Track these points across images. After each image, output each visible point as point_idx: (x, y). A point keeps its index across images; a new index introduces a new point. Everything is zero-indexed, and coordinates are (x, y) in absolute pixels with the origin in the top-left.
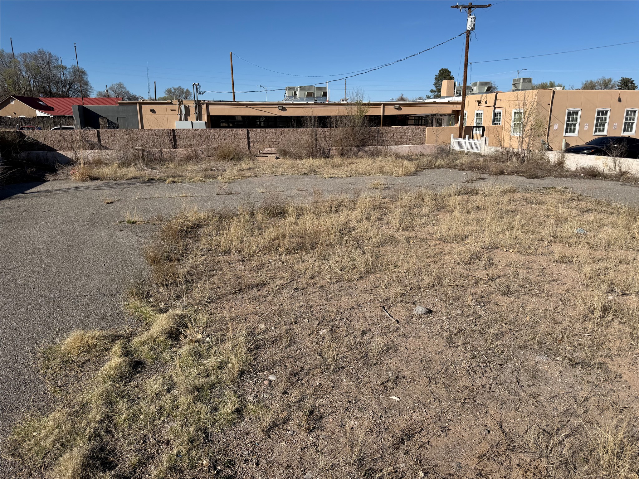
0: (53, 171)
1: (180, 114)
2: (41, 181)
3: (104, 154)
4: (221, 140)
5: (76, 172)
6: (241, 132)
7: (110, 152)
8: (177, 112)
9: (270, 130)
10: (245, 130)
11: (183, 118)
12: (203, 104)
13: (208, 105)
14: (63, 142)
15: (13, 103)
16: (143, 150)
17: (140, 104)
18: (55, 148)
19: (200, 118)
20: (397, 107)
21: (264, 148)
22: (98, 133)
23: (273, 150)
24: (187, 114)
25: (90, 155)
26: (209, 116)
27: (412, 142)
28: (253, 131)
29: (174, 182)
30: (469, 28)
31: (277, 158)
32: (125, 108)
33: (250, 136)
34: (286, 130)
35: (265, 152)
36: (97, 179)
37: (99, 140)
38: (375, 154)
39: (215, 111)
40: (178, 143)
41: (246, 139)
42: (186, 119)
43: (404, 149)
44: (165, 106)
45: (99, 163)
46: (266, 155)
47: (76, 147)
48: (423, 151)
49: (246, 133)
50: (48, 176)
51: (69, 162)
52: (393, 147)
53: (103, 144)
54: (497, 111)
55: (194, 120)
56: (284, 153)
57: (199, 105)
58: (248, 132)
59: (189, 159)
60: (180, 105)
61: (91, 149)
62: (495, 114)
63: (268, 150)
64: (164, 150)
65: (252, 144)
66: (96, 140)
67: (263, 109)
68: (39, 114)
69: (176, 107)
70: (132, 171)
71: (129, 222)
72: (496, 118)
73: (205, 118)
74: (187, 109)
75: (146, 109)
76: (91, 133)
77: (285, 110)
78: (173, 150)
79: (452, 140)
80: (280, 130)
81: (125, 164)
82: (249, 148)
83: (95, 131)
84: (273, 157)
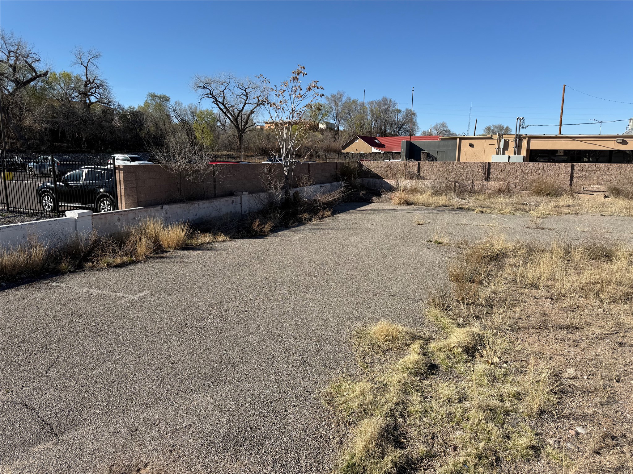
0: (378, 195)
1: (498, 149)
2: (368, 201)
3: (420, 183)
4: (539, 174)
5: (395, 197)
6: (565, 167)
7: (425, 182)
8: (495, 146)
9: (602, 165)
10: (569, 164)
11: (501, 151)
12: (525, 138)
13: (529, 139)
14: (389, 172)
15: (357, 141)
16: (456, 182)
17: (461, 139)
18: (382, 176)
19: (518, 151)
21: (589, 185)
22: (419, 164)
23: (602, 188)
24: (506, 147)
25: (408, 183)
26: (528, 151)
28: (578, 166)
29: (482, 212)
31: (606, 197)
32: (446, 142)
33: (575, 172)
35: (590, 189)
36: (412, 204)
37: (419, 171)
39: (536, 145)
40: (491, 176)
41: (569, 175)
42: (504, 153)
44: (484, 140)
45: (414, 191)
46: (591, 193)
47: (399, 175)
49: (570, 168)
50: (374, 199)
51: (391, 189)
53: (421, 174)
55: (512, 154)
56: (617, 192)
57: (519, 139)
58: (573, 167)
59: (500, 192)
60: (499, 139)
61: (411, 179)
63: (595, 187)
64: (475, 183)
65: (575, 180)
66: (416, 171)
67: (596, 142)
68: (374, 150)
69: (495, 142)
70: (443, 200)
71: (436, 242)
73: (524, 153)
74: (506, 143)
75: (465, 143)
76: (413, 165)
77: (627, 143)
78: (485, 183)
80: (615, 165)
81: (437, 193)
82: (571, 184)
83: (416, 163)
84: (601, 195)
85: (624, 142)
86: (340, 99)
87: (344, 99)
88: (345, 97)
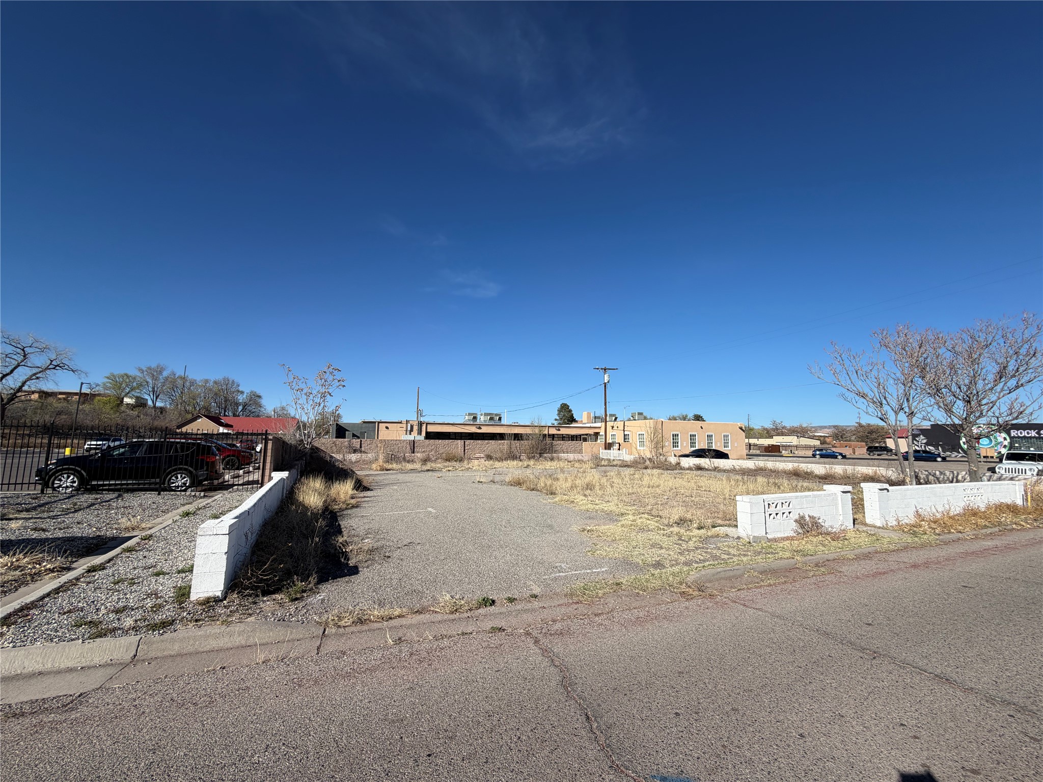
1: (406, 431)
3: (363, 456)
4: (445, 448)
6: (460, 443)
7: (370, 455)
8: (405, 429)
9: (479, 441)
10: (463, 441)
11: (408, 433)
12: (424, 424)
13: (427, 424)
15: (200, 420)
17: (379, 423)
19: (420, 433)
20: (557, 428)
21: (475, 454)
23: (482, 455)
24: (412, 430)
26: (427, 433)
27: (574, 452)
28: (468, 442)
30: (606, 381)
31: (485, 461)
32: (367, 425)
33: (466, 446)
34: (491, 441)
35: (476, 456)
36: (390, 470)
37: (361, 447)
38: (552, 459)
39: (431, 429)
40: (415, 450)
41: (463, 447)
42: (410, 434)
43: (571, 456)
44: (396, 424)
46: (477, 458)
47: (342, 450)
48: (582, 458)
49: (463, 443)
52: (562, 455)
54: (626, 433)
55: (416, 435)
56: (489, 457)
57: (420, 424)
58: (465, 442)
59: (424, 460)
60: (407, 424)
62: (625, 435)
63: (478, 455)
64: (406, 455)
65: (466, 451)
67: (465, 428)
68: (222, 430)
69: (404, 426)
70: (396, 466)
72: (626, 438)
73: (424, 434)
74: (412, 427)
75: (382, 426)
78: (413, 455)
79: (601, 451)
80: (486, 441)
82: (464, 454)
84: (483, 460)
85: (480, 428)
86: (161, 372)
87: (165, 374)
88: (169, 372)
